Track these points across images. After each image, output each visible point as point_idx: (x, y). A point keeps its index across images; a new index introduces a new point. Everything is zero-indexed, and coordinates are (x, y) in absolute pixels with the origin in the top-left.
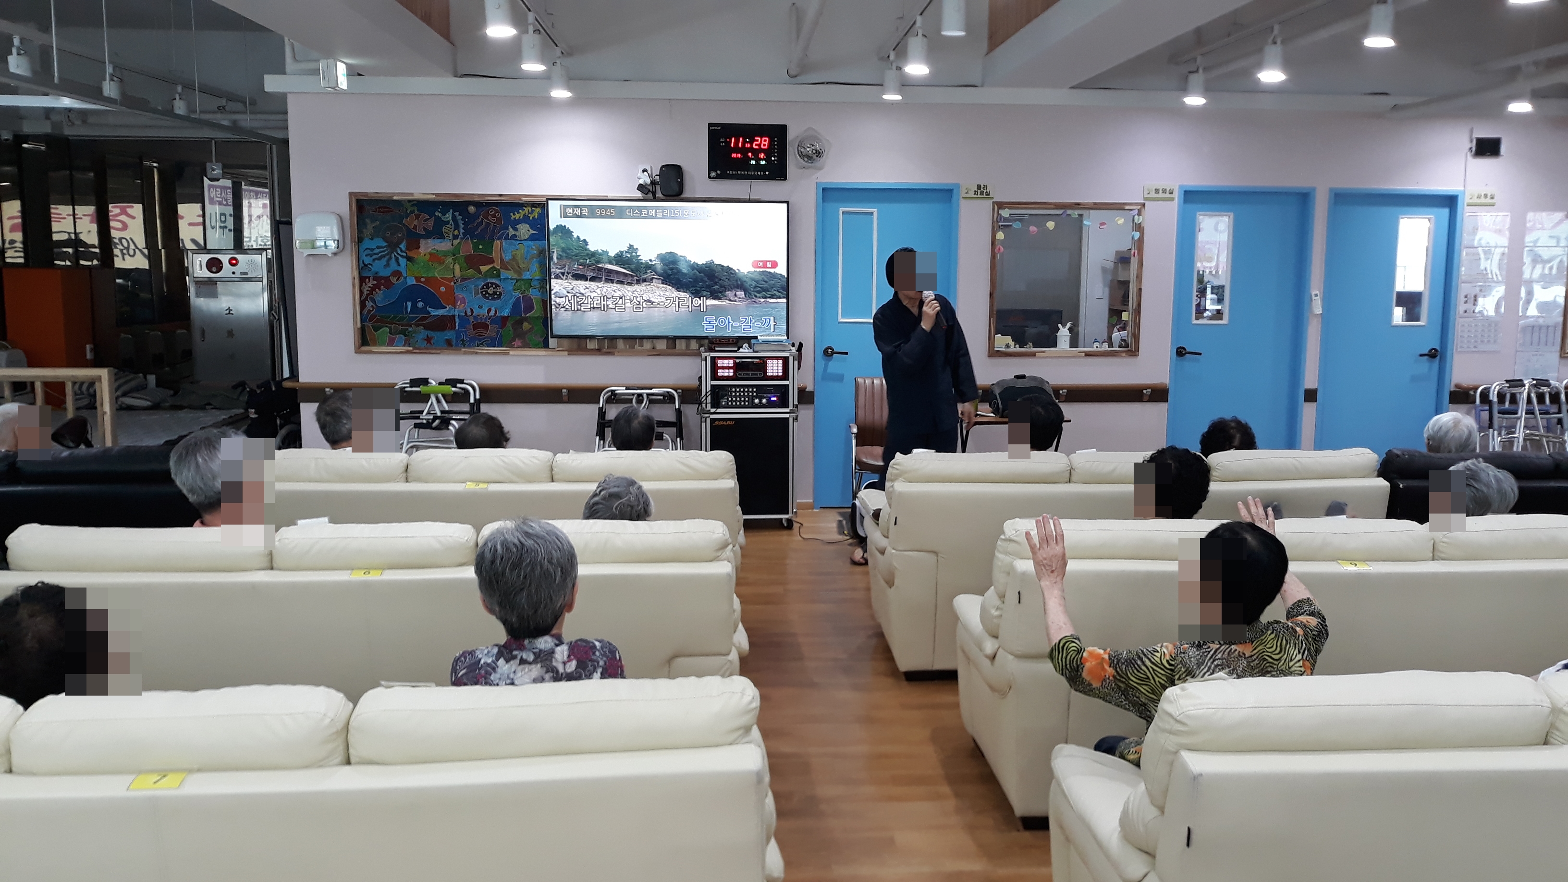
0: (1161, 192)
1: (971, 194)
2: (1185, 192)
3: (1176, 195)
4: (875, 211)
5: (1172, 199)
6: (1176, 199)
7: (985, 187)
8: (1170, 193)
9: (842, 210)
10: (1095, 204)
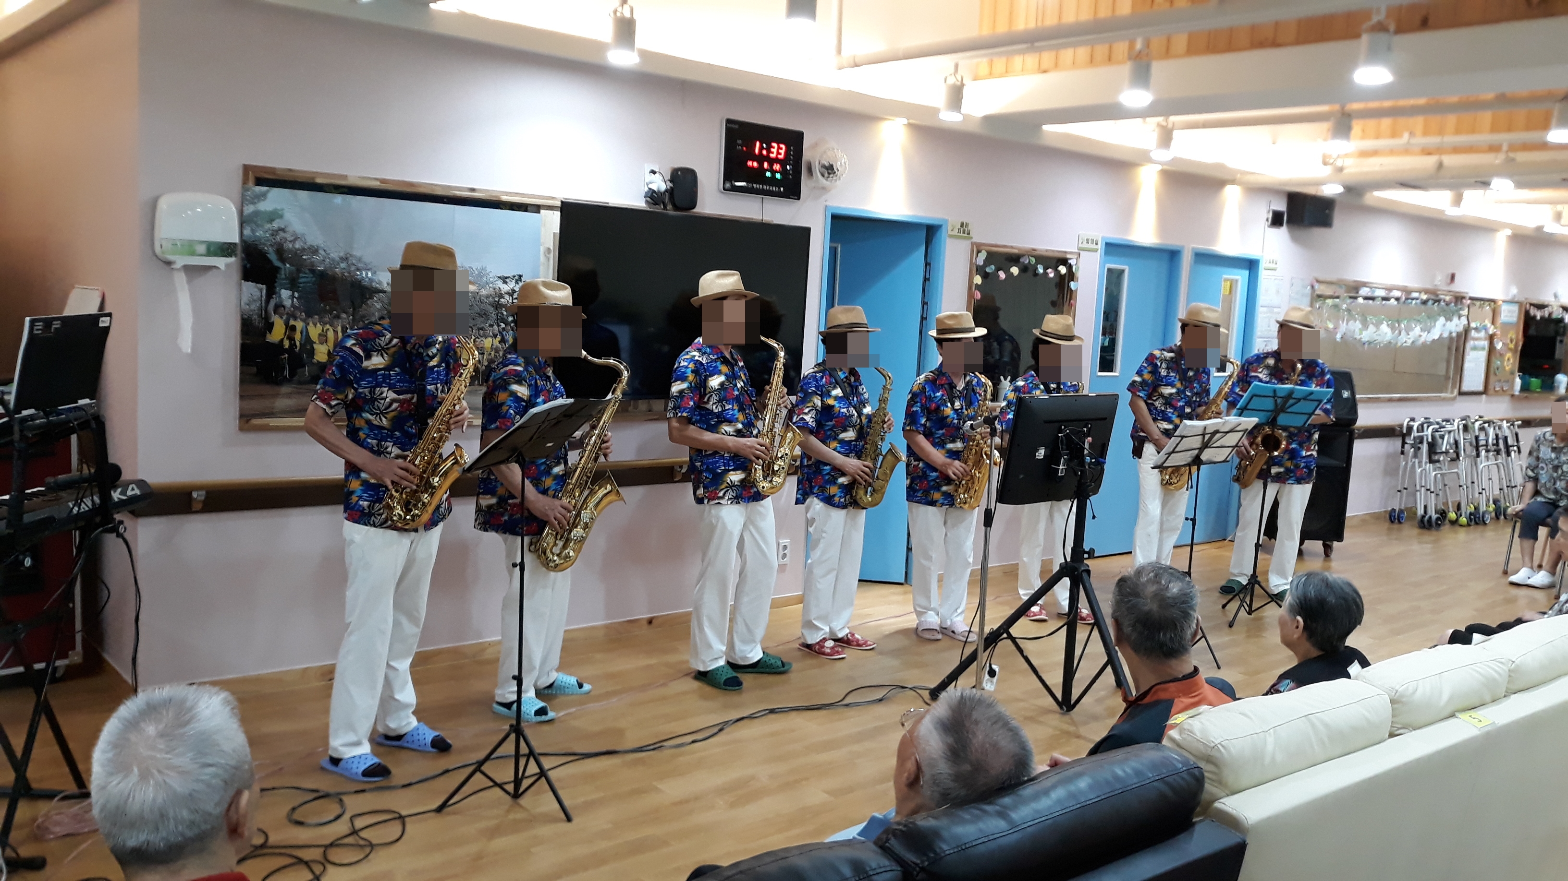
0: (1090, 242)
1: (956, 232)
2: (1107, 244)
5: (1096, 250)
6: (1099, 251)
7: (967, 225)
8: (1096, 244)
10: (1046, 250)
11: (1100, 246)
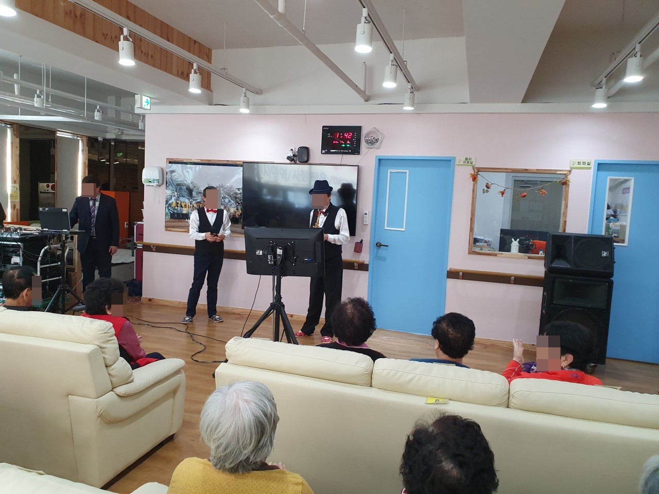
0: (582, 163)
1: (462, 163)
2: (599, 164)
3: (592, 166)
4: (408, 171)
5: (590, 168)
6: (592, 169)
7: (470, 159)
8: (588, 165)
9: (389, 171)
10: (537, 170)
11: (593, 166)
